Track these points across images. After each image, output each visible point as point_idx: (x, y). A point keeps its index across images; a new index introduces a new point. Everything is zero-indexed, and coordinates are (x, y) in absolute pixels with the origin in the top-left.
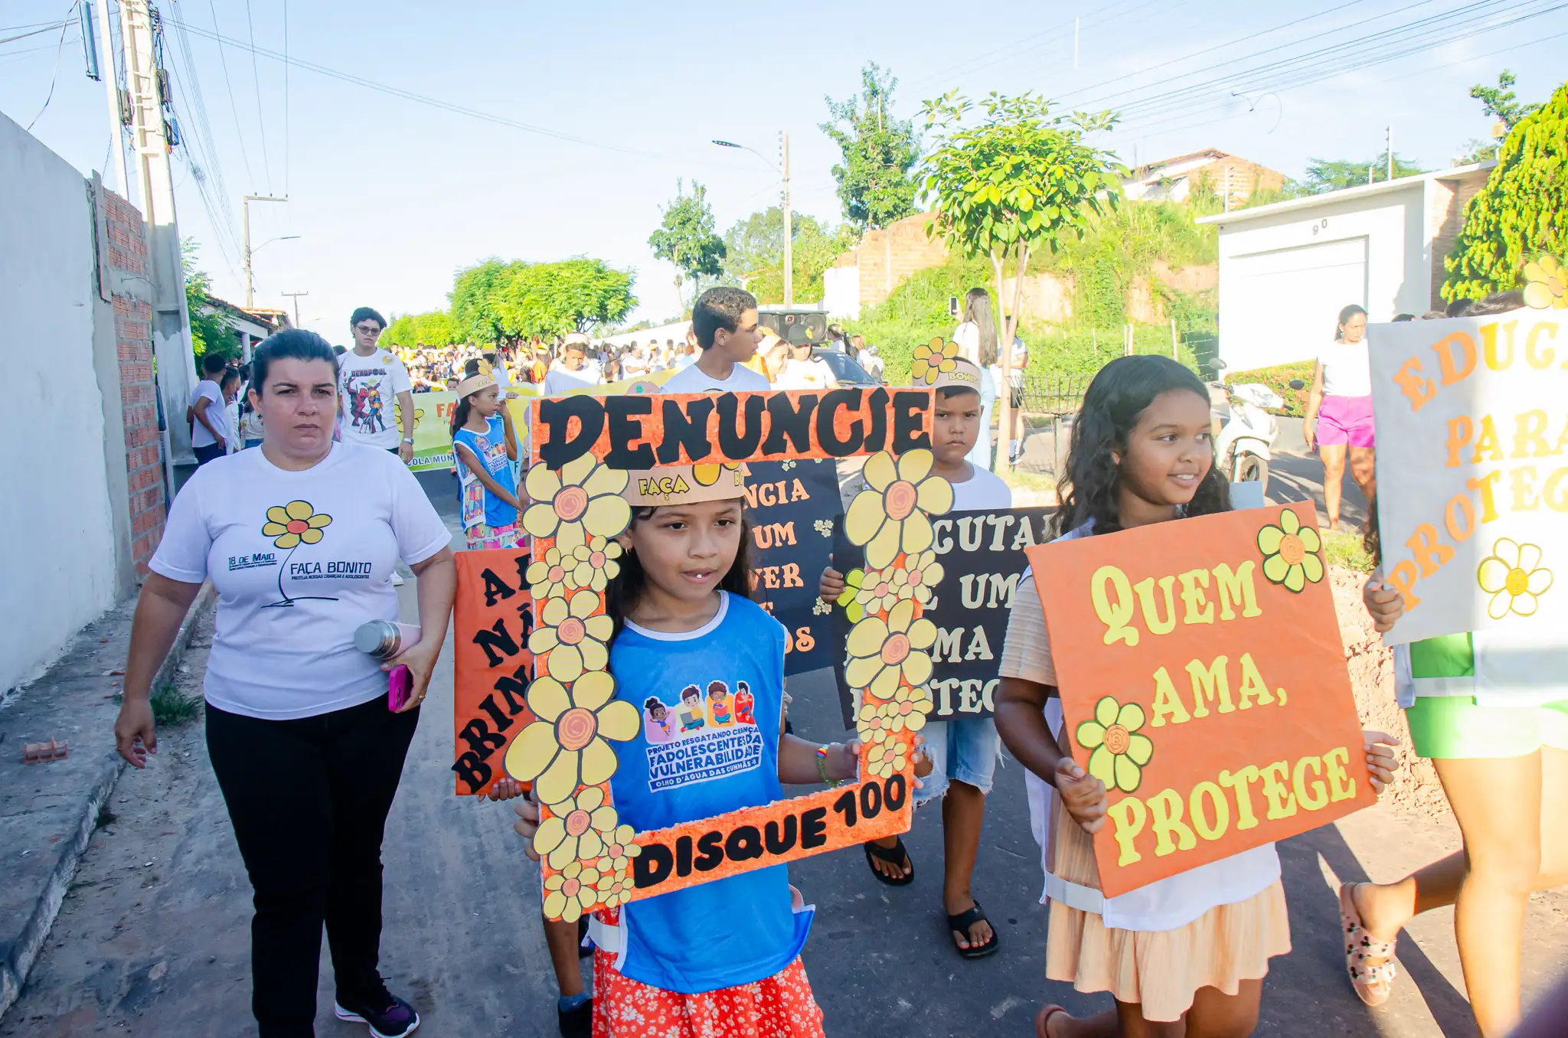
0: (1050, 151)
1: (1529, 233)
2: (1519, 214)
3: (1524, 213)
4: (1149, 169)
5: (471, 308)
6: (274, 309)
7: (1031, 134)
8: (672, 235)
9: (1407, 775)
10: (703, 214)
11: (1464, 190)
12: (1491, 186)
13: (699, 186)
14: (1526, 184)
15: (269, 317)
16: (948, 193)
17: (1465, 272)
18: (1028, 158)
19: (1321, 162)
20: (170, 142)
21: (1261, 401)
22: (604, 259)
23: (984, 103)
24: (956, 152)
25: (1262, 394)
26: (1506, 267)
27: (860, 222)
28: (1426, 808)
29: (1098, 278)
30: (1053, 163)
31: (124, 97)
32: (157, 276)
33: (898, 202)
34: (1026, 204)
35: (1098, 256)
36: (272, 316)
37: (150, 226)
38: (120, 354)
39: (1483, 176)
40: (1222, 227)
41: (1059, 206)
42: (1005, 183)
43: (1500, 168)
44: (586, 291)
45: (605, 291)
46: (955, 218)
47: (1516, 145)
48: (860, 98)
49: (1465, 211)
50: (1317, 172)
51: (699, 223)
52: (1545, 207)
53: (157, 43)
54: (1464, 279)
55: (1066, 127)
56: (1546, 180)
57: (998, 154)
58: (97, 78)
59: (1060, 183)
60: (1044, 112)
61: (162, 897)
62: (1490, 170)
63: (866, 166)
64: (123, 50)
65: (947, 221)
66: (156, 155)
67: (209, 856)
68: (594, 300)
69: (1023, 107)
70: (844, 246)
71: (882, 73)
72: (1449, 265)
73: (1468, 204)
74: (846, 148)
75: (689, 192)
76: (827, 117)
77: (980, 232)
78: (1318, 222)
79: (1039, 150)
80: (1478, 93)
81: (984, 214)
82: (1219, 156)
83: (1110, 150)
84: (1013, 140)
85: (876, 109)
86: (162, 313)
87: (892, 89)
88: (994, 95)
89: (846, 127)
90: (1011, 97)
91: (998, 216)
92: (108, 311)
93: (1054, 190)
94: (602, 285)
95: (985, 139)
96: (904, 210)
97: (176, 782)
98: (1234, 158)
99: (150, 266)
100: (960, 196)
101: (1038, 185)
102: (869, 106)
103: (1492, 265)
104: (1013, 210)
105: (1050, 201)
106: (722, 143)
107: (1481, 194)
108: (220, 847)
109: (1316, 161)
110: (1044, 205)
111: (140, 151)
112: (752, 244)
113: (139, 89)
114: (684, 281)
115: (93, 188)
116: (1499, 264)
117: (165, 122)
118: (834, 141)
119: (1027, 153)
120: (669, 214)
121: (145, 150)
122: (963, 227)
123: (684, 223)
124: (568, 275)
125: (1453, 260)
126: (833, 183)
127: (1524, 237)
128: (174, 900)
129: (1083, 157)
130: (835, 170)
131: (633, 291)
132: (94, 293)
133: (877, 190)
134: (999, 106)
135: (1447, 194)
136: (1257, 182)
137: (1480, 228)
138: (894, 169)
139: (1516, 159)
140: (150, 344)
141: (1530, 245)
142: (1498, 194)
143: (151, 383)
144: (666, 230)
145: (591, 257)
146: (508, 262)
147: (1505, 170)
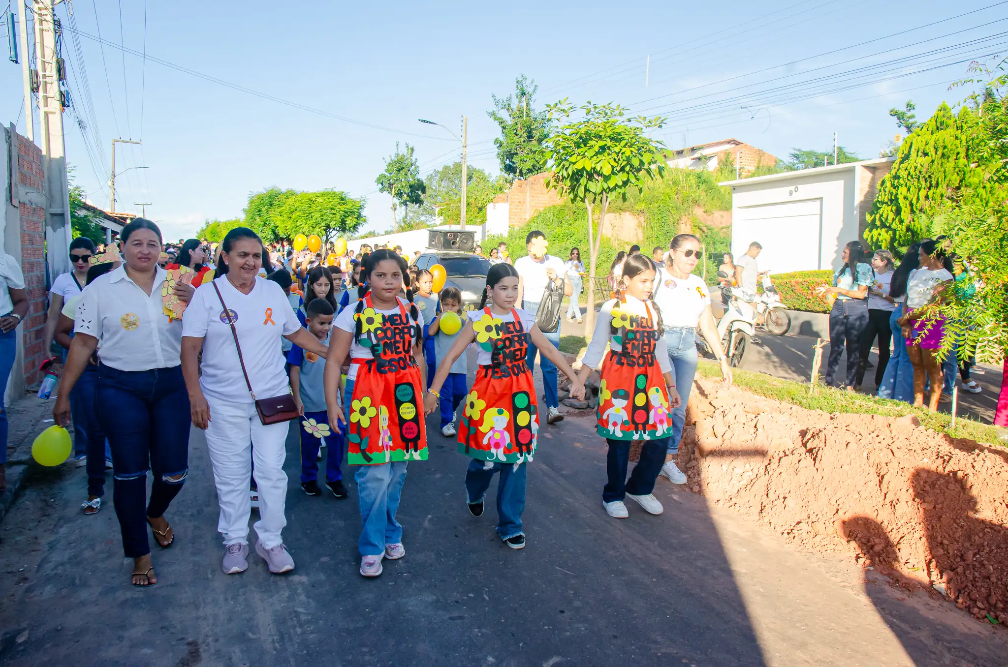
0: (623, 139)
1: (914, 202)
2: (909, 190)
3: (911, 189)
4: (693, 150)
5: (258, 219)
6: (130, 213)
7: (611, 128)
8: (391, 178)
9: (810, 529)
10: (412, 165)
11: (878, 173)
12: (893, 172)
13: (410, 147)
14: (912, 173)
15: (125, 219)
16: (560, 161)
17: (878, 223)
18: (609, 143)
19: (799, 150)
20: (63, 105)
21: (748, 298)
22: (346, 192)
23: (583, 108)
24: (565, 137)
25: (749, 294)
26: (901, 222)
27: (512, 175)
28: (818, 548)
29: (660, 217)
30: (625, 147)
31: (34, 74)
32: (50, 189)
33: (535, 163)
34: (607, 171)
35: (660, 203)
36: (127, 218)
37: (47, 158)
38: (23, 241)
39: (888, 166)
40: (734, 188)
41: (628, 174)
42: (595, 157)
43: (898, 161)
44: (333, 212)
45: (346, 212)
46: (563, 178)
47: (907, 149)
48: (514, 97)
49: (878, 186)
50: (796, 157)
51: (409, 170)
52: (923, 186)
53: (58, 41)
54: (877, 227)
55: (633, 124)
56: (924, 170)
57: (591, 139)
58: (17, 62)
59: (628, 159)
60: (621, 114)
61: (29, 590)
62: (893, 162)
63: (516, 139)
64: (35, 44)
65: (559, 179)
66: (54, 113)
67: (63, 564)
68: (338, 217)
69: (607, 111)
70: (501, 189)
71: (528, 82)
72: (869, 218)
73: (880, 182)
74: (504, 128)
75: (403, 151)
76: (493, 108)
77: (578, 187)
78: (792, 188)
79: (616, 138)
80: (894, 113)
81: (582, 176)
82: (737, 143)
83: (659, 140)
84: (600, 131)
85: (524, 104)
86: (53, 215)
87: (534, 91)
88: (589, 103)
89: (504, 115)
90: (600, 104)
91: (590, 177)
92: (17, 213)
93: (625, 163)
94: (343, 208)
95: (583, 130)
96: (539, 169)
97: (44, 518)
98: (746, 145)
99: (46, 184)
100: (567, 164)
101: (615, 160)
102: (520, 102)
103: (893, 220)
104: (600, 174)
105: (622, 169)
106: (425, 121)
107: (887, 176)
108: (70, 559)
109: (796, 149)
110: (619, 172)
111: (43, 110)
112: (443, 185)
113: (44, 70)
114: (398, 207)
115: (10, 134)
116: (897, 220)
117: (61, 92)
118: (497, 123)
119: (608, 140)
120: (390, 164)
121: (46, 109)
122: (568, 183)
123: (399, 170)
124: (321, 201)
125: (871, 216)
126: (495, 150)
127: (911, 204)
128: (37, 592)
129: (643, 143)
130: (496, 141)
131: (364, 213)
132: (7, 201)
133: (522, 155)
134: (593, 110)
135: (869, 175)
136: (759, 161)
137: (886, 198)
138: (534, 142)
139: (906, 157)
140: (43, 234)
141: (915, 209)
142: (897, 177)
143: (42, 260)
144: (387, 174)
145: (337, 190)
146: (284, 190)
147: (901, 163)
